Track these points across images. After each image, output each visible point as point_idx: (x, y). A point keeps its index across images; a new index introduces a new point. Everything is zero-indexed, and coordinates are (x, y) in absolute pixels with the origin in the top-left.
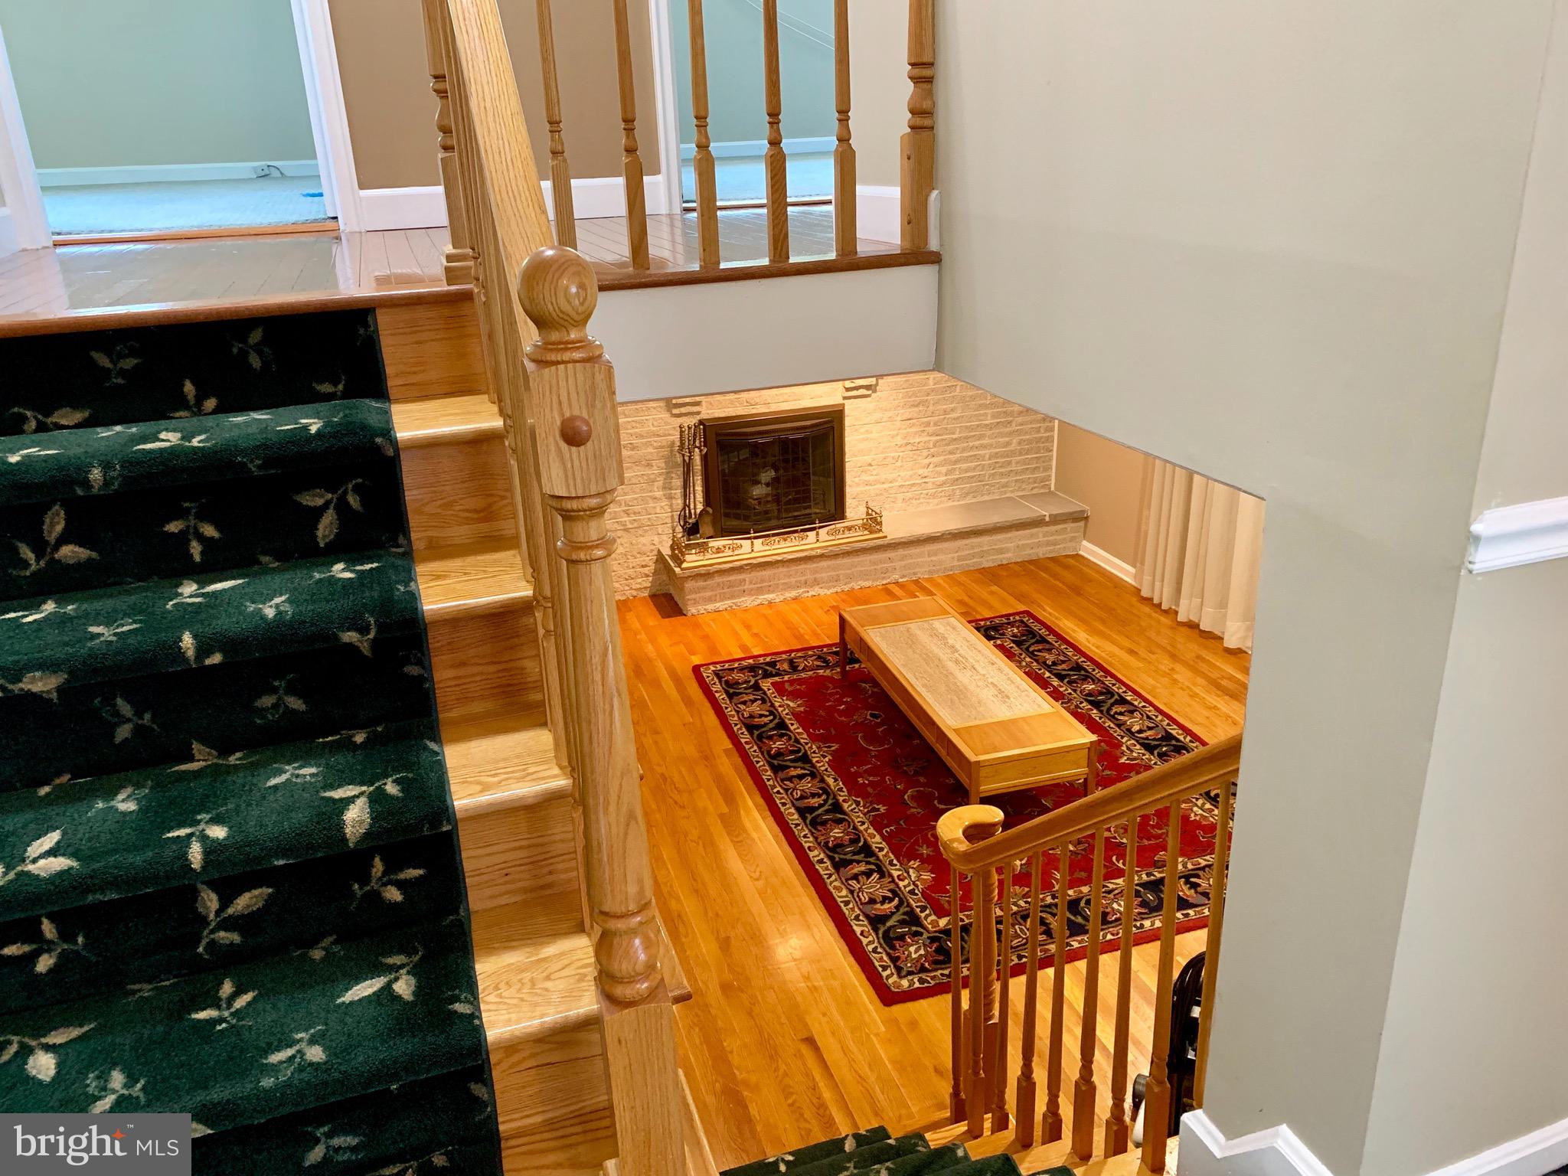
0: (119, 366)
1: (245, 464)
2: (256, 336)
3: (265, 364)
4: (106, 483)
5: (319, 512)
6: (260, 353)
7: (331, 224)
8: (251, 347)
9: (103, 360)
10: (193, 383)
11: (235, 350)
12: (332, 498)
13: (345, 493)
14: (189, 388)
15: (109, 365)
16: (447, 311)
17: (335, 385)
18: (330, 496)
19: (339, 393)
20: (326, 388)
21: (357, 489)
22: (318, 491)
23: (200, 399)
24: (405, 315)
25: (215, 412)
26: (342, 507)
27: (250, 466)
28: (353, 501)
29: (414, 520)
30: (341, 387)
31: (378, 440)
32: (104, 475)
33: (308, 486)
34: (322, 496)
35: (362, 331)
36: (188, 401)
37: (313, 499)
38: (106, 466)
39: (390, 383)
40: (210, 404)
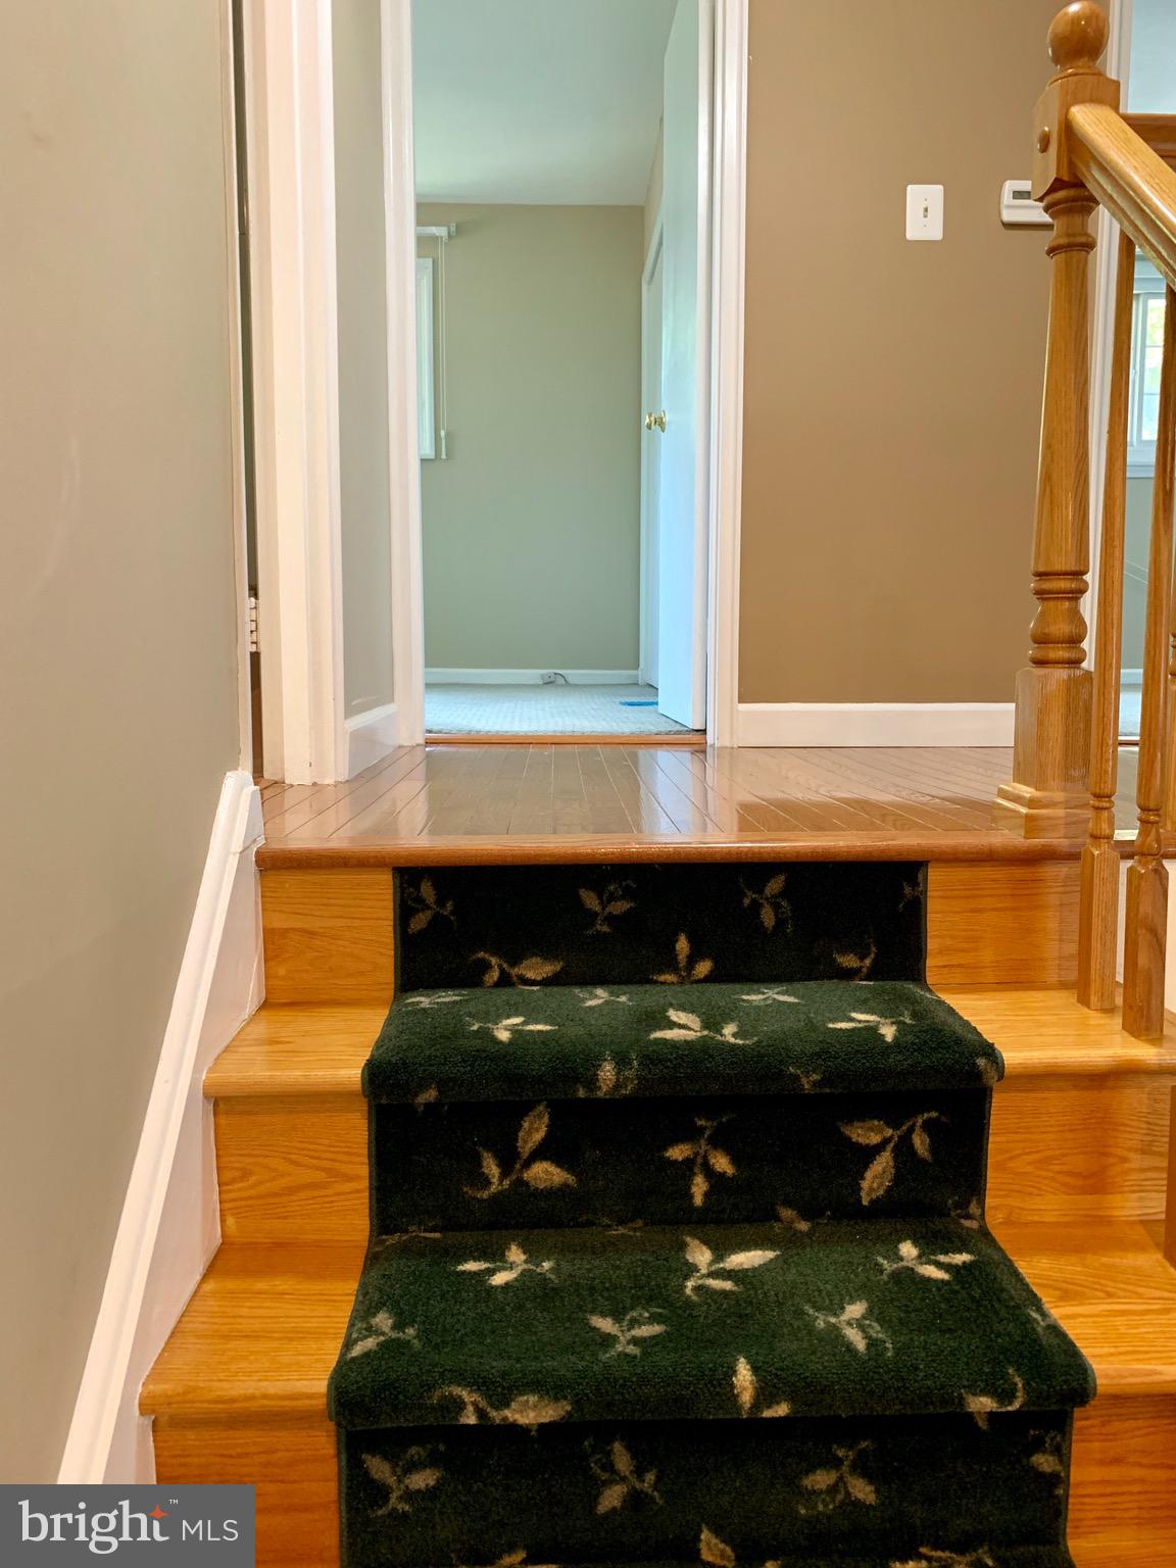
0: (608, 910)
1: (797, 1078)
2: (775, 886)
3: (780, 923)
4: (617, 1086)
5: (871, 1152)
6: (776, 907)
7: (696, 738)
8: (767, 899)
9: (590, 900)
10: (690, 940)
11: (747, 902)
12: (892, 1137)
13: (911, 1130)
14: (683, 945)
15: (598, 909)
16: (1019, 872)
17: (862, 959)
18: (889, 1132)
19: (865, 970)
20: (849, 961)
21: (928, 1126)
22: (876, 1123)
23: (692, 961)
24: (963, 873)
25: (709, 979)
26: (904, 1149)
27: (804, 1080)
28: (920, 1143)
29: (993, 1178)
30: (868, 962)
31: (981, 1062)
32: (618, 1074)
33: (860, 1114)
34: (880, 1131)
35: (907, 890)
36: (678, 963)
37: (865, 1134)
38: (622, 1061)
39: (930, 962)
40: (703, 968)
